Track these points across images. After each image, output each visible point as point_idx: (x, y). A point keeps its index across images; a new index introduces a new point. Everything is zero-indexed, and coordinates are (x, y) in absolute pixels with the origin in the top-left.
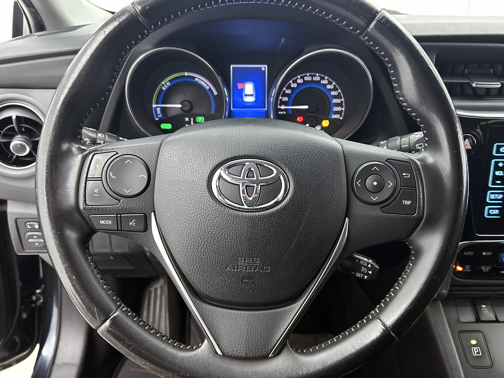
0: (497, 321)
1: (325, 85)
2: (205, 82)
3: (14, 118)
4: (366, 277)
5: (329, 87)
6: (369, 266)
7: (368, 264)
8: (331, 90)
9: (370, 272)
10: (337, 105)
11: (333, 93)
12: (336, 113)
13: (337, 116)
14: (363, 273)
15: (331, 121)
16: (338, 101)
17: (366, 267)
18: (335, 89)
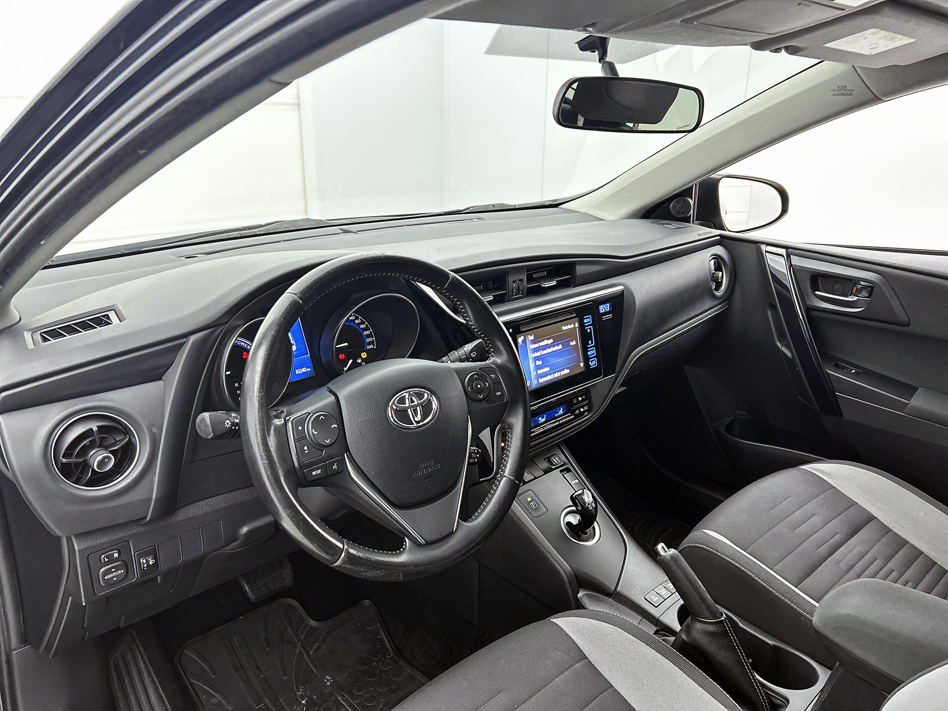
0: (536, 478)
1: (353, 321)
2: (244, 342)
3: (95, 429)
4: (476, 460)
5: (357, 322)
6: (476, 451)
7: (475, 450)
8: (359, 324)
9: (478, 456)
10: (369, 336)
11: (362, 326)
12: (370, 343)
13: (370, 347)
14: (474, 458)
15: (367, 351)
16: (368, 332)
17: (474, 453)
18: (363, 323)
